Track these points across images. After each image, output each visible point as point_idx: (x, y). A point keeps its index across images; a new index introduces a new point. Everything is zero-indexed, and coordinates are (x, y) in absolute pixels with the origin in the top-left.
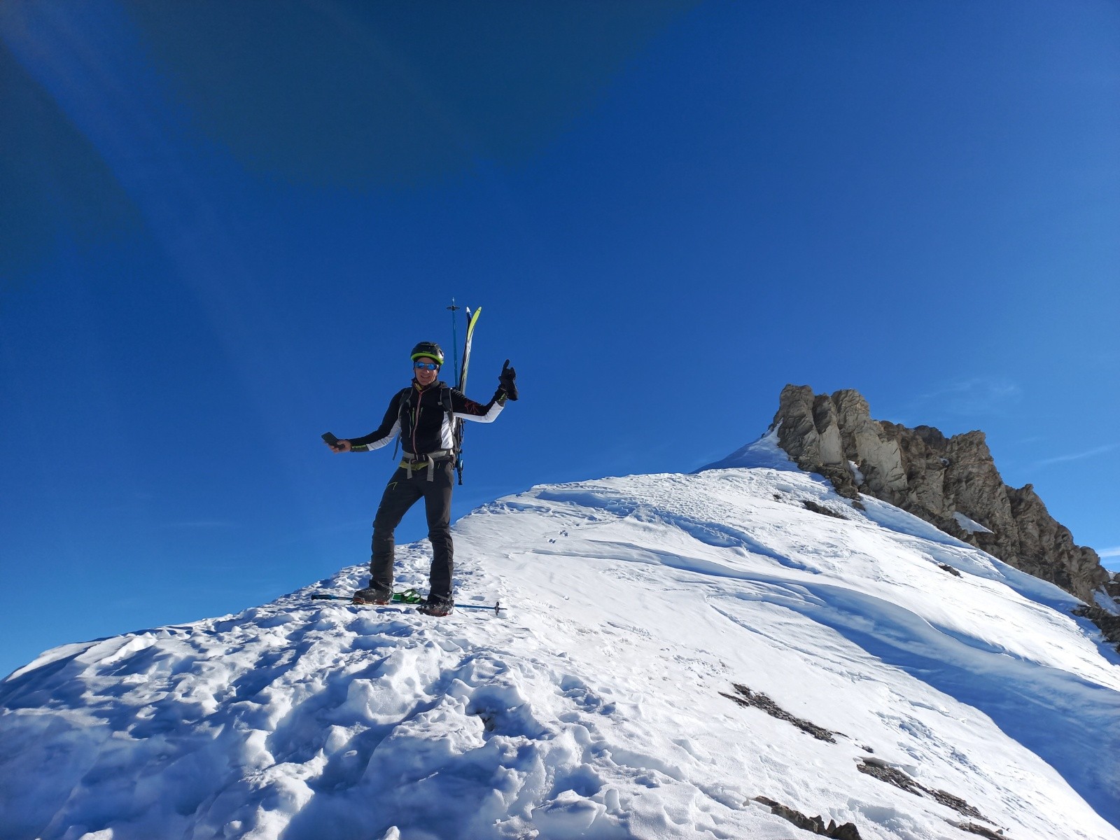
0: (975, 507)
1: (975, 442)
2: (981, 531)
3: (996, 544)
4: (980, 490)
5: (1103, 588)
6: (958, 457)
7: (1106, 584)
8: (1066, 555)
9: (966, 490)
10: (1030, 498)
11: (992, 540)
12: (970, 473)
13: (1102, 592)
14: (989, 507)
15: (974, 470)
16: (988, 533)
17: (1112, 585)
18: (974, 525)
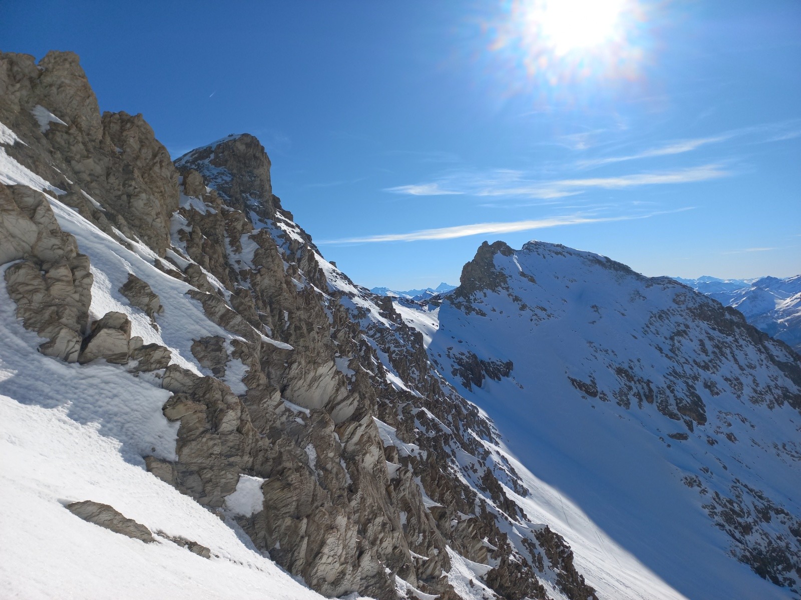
0: (66, 109)
1: (70, 60)
2: (55, 121)
3: (67, 133)
4: (71, 98)
5: (201, 197)
6: (53, 68)
7: (203, 195)
8: (158, 165)
9: (58, 94)
10: (140, 123)
11: (64, 130)
12: (63, 82)
13: (200, 199)
14: (78, 111)
15: (67, 81)
16: (62, 124)
17: (207, 196)
18: (52, 117)
